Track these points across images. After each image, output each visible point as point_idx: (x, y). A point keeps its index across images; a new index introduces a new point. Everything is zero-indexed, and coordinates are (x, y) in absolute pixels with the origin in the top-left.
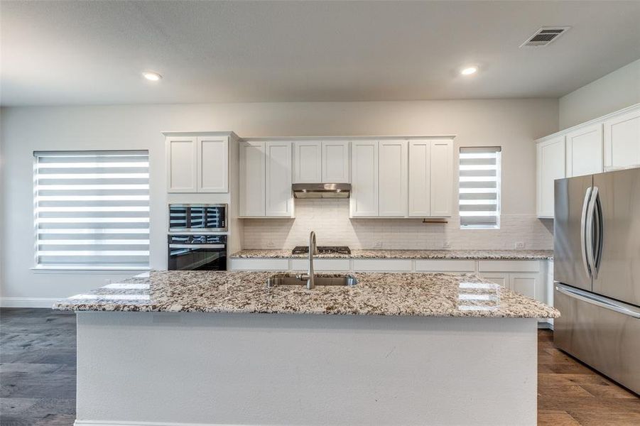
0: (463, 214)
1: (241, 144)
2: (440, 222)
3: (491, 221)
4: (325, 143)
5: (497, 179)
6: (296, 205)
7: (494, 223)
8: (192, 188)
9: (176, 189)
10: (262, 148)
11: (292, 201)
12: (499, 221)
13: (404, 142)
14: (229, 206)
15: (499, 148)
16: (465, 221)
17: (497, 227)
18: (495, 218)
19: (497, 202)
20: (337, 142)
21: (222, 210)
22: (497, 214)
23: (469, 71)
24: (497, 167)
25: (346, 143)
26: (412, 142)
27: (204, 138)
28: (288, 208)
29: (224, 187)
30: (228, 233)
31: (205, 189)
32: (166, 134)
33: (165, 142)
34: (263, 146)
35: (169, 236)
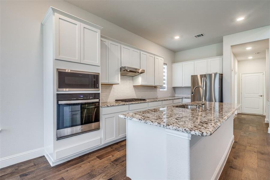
3: (164, 88)
4: (132, 49)
5: (166, 74)
6: (121, 78)
8: (76, 59)
10: (106, 44)
12: (166, 88)
13: (154, 56)
14: (100, 75)
15: (167, 64)
17: (165, 90)
19: (165, 82)
20: (136, 50)
21: (97, 77)
22: (166, 85)
24: (166, 70)
29: (98, 62)
30: (100, 92)
31: (86, 61)
33: (54, 17)
34: (108, 42)
35: (58, 95)
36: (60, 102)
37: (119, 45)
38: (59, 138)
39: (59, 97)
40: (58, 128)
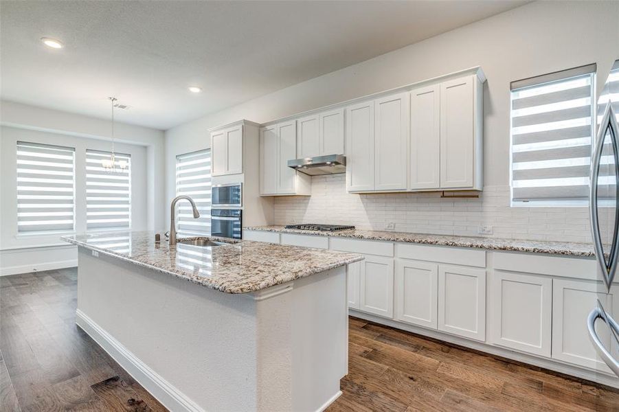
1: (262, 129)
4: (323, 113)
6: (311, 183)
11: (295, 179)
14: (244, 185)
15: (592, 67)
20: (333, 112)
25: (341, 110)
26: (415, 92)
27: (230, 129)
31: (230, 171)
37: (294, 121)
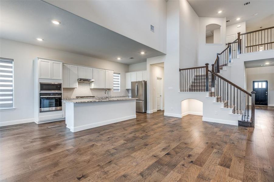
0: (114, 88)
2: (109, 89)
3: (118, 90)
4: (87, 68)
5: (119, 80)
6: (78, 85)
7: (119, 90)
8: (49, 77)
9: (42, 77)
10: (68, 67)
11: (77, 83)
13: (104, 70)
14: (62, 84)
15: (120, 74)
16: (114, 90)
18: (119, 89)
19: (119, 85)
21: (60, 85)
22: (119, 88)
23: (119, 59)
24: (119, 78)
25: (92, 69)
26: (106, 70)
27: (54, 62)
28: (76, 85)
29: (61, 78)
30: (62, 92)
31: (54, 78)
32: (38, 58)
33: (38, 61)
34: (69, 66)
35: (40, 93)
36: (41, 97)
37: (77, 66)
38: (41, 112)
39: (41, 94)
40: (40, 107)
